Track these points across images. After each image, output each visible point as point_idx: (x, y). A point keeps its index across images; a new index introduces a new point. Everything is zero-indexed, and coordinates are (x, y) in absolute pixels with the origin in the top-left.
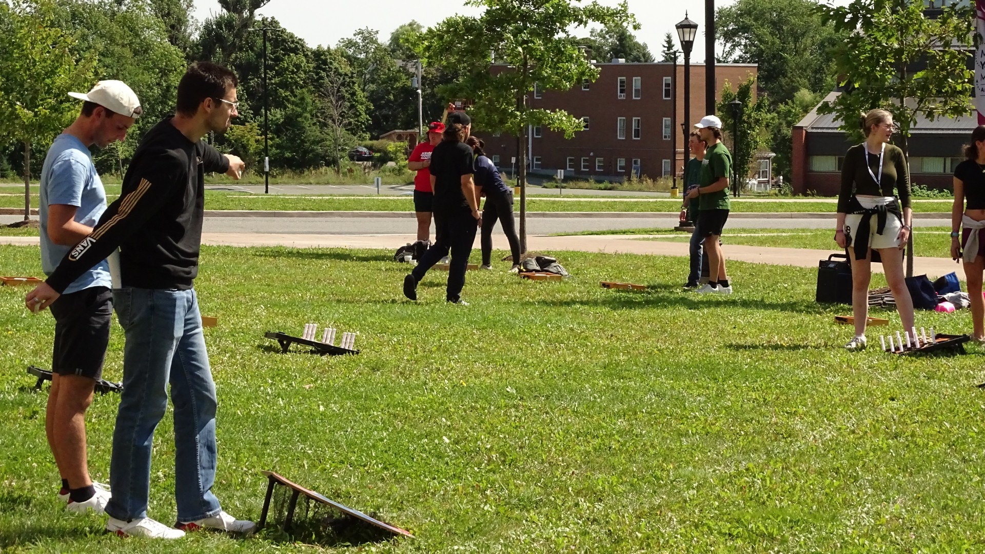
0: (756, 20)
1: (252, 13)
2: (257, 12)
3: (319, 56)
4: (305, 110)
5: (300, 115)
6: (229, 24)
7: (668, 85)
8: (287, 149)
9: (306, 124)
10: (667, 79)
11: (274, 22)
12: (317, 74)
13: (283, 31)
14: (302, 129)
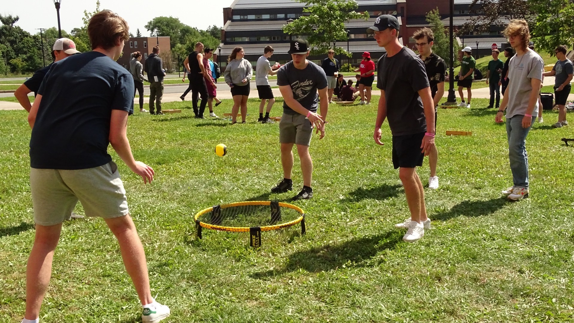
0: (161, 24)
1: (12, 25)
2: (14, 24)
3: (34, 37)
4: (35, 54)
5: (34, 56)
6: (6, 28)
7: (145, 43)
8: (31, 66)
9: (36, 58)
10: (145, 42)
11: (19, 27)
12: (35, 43)
13: (22, 30)
14: (34, 60)
